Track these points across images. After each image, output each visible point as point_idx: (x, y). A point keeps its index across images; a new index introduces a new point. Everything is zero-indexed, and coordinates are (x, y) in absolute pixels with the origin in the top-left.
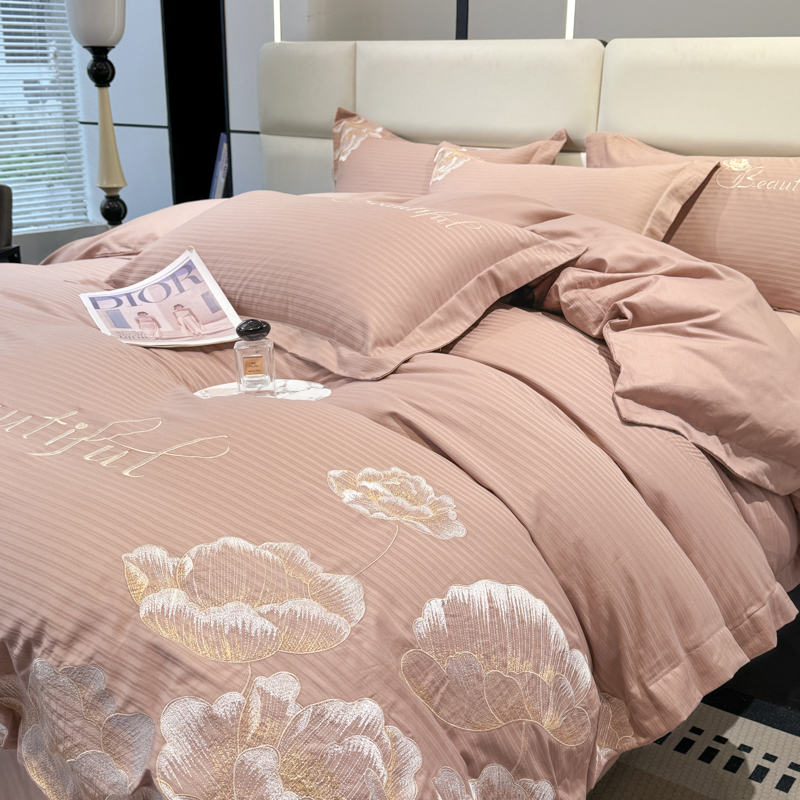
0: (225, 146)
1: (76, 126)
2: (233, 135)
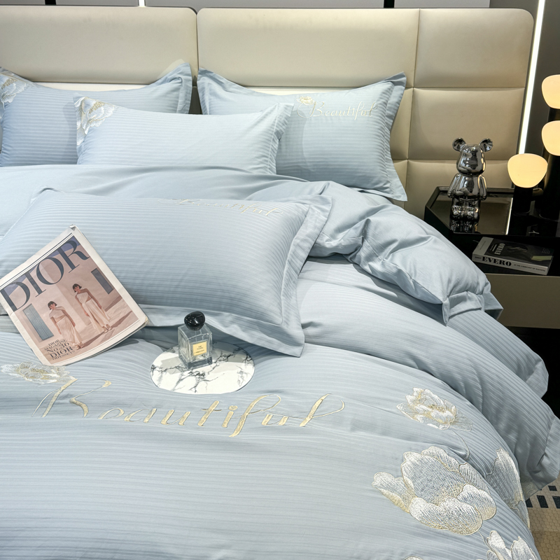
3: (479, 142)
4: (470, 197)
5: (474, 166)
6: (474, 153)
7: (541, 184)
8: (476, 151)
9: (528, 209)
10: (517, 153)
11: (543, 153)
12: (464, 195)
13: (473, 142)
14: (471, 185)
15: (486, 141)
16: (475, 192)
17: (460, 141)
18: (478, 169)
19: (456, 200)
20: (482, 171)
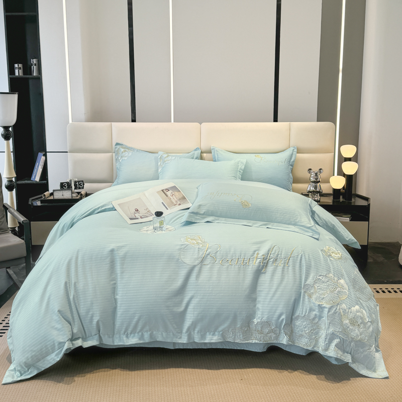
2: (48, 153)
3: (318, 170)
4: (316, 192)
5: (317, 179)
6: (316, 174)
7: (344, 187)
8: (317, 173)
9: (339, 198)
10: (334, 175)
11: (344, 175)
12: (314, 192)
13: (315, 169)
14: (316, 187)
15: (321, 169)
16: (318, 190)
17: (310, 169)
18: (318, 180)
19: (310, 194)
20: (319, 182)
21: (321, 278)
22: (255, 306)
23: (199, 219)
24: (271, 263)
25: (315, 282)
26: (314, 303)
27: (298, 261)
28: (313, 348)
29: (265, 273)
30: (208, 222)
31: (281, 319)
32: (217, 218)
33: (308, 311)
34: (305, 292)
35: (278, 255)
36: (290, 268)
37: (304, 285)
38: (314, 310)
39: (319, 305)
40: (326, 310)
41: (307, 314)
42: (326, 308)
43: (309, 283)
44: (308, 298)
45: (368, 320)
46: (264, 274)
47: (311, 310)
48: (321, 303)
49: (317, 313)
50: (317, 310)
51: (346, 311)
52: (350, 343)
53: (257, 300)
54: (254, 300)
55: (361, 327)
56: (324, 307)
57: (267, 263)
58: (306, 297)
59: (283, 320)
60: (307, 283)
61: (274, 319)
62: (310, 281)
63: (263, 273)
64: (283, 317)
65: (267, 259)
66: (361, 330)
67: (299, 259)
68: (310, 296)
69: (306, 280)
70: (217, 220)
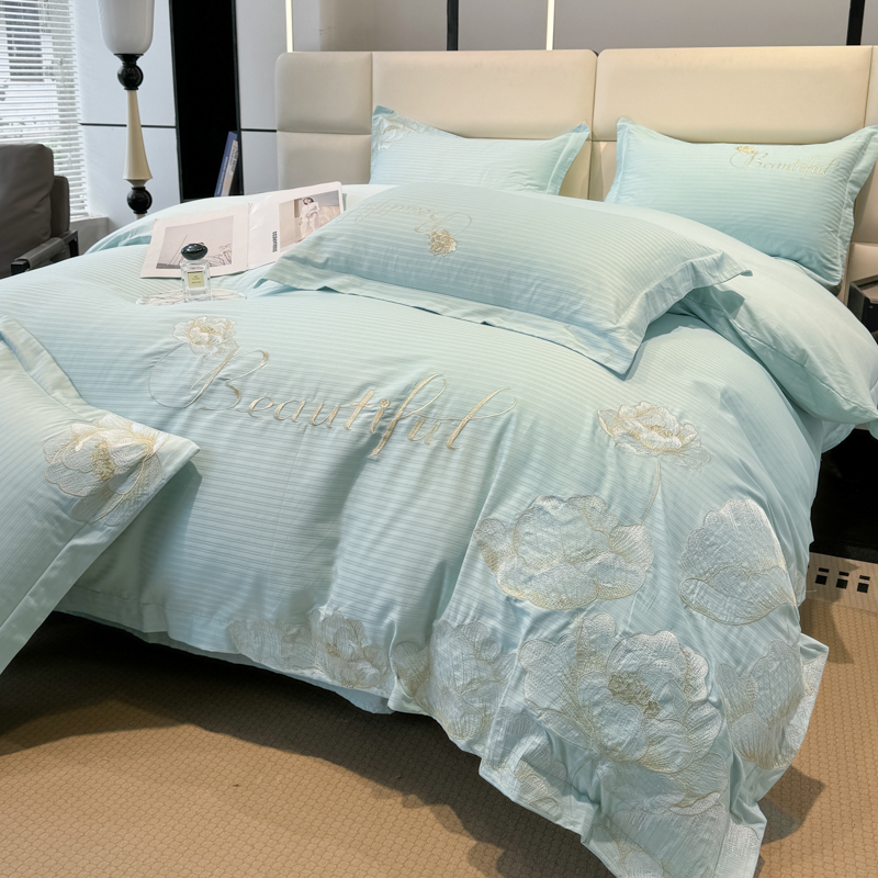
0: (235, 143)
1: (74, 127)
2: (243, 133)
21: (548, 505)
22: (330, 563)
23: (307, 279)
24: (402, 430)
25: (522, 519)
26: (495, 589)
27: (490, 438)
28: (470, 743)
29: (377, 461)
30: (325, 289)
31: (387, 621)
32: (358, 280)
33: (472, 613)
34: (481, 544)
35: (432, 406)
36: (457, 456)
37: (482, 523)
38: (492, 616)
39: (508, 599)
40: (527, 621)
41: (468, 621)
42: (528, 614)
43: (502, 518)
44: (484, 572)
45: (702, 695)
46: (372, 466)
47: (483, 611)
48: (515, 594)
49: (499, 626)
50: (500, 617)
51: (606, 641)
52: (594, 762)
53: (340, 545)
54: (332, 544)
55: (663, 713)
56: (523, 612)
57: (392, 431)
58: (480, 565)
59: (391, 626)
60: (495, 515)
61: (368, 617)
62: (507, 511)
63: (372, 460)
64: (394, 616)
65: (392, 415)
66: (662, 726)
67: (495, 431)
68: (493, 562)
69: (493, 507)
70: (355, 286)
